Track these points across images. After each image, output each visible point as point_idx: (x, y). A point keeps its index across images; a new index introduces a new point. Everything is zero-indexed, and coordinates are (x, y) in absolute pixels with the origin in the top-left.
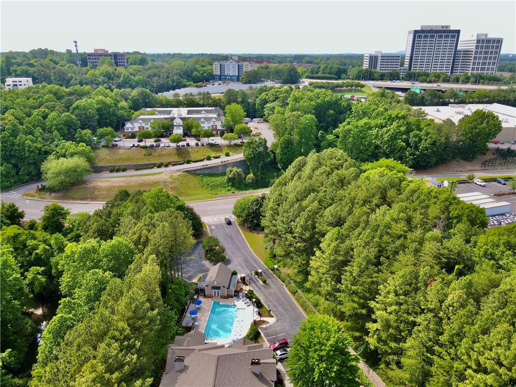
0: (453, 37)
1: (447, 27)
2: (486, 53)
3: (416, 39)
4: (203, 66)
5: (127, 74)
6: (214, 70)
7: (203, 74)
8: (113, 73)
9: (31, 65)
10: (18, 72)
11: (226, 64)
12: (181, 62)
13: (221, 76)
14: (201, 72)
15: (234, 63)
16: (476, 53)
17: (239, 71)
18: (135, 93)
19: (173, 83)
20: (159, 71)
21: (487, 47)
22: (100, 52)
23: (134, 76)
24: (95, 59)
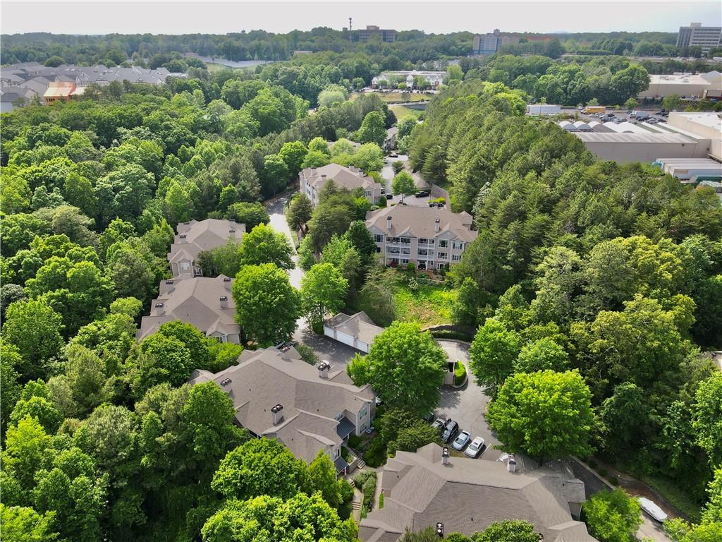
4: (463, 41)
6: (474, 46)
9: (313, 41)
10: (303, 47)
15: (494, 37)
17: (497, 46)
18: (386, 59)
20: (419, 45)
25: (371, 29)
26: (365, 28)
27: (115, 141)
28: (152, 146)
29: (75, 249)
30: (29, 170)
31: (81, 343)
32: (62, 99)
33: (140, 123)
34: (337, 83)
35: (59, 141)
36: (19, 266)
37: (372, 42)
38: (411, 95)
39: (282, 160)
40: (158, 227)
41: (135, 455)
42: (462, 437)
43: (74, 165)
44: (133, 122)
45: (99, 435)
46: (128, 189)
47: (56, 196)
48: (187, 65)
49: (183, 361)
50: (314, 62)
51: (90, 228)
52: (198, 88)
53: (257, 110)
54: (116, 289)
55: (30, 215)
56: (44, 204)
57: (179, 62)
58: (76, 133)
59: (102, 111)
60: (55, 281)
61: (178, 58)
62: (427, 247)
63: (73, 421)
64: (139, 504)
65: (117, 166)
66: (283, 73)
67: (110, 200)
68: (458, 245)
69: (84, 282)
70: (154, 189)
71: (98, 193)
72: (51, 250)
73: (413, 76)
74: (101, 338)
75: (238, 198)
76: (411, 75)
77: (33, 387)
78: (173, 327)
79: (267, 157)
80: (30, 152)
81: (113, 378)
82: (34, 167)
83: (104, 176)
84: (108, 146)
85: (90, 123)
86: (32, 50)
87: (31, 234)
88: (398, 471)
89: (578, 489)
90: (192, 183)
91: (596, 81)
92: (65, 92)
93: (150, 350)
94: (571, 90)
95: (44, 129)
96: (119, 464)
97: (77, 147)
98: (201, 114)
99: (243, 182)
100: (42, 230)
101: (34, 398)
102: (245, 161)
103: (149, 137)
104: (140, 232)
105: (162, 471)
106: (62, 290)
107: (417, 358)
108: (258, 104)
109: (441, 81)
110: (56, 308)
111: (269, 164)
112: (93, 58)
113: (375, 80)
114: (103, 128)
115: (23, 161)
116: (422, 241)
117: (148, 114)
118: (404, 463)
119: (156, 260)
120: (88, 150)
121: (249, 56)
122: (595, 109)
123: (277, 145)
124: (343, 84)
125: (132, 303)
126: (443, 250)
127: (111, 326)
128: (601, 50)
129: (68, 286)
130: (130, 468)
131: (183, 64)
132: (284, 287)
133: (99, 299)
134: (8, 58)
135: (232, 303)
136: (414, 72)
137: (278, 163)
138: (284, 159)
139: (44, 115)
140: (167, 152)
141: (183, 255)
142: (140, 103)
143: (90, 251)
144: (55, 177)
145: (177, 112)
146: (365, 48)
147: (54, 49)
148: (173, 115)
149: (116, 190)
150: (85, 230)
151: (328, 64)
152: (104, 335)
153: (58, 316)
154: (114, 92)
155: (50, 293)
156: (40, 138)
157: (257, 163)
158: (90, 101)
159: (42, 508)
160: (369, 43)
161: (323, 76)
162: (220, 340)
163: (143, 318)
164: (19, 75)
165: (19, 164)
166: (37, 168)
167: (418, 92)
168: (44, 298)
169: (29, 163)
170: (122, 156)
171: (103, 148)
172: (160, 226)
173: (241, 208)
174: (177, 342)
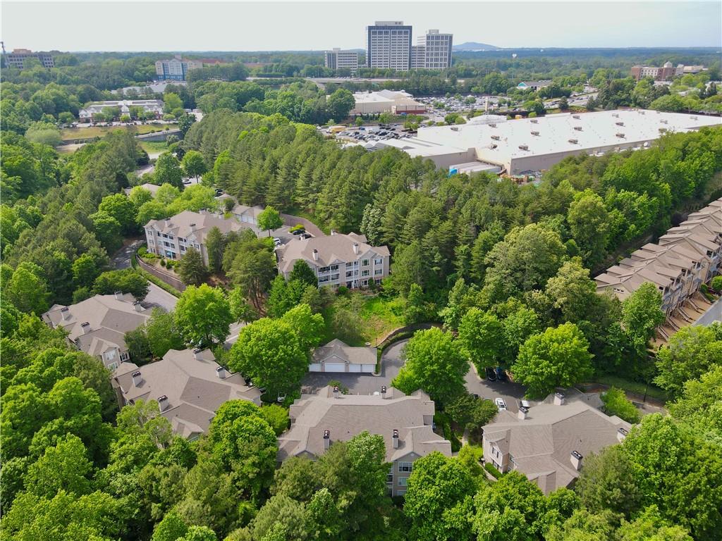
0: (406, 33)
1: (400, 23)
2: (437, 49)
3: (372, 36)
4: (144, 66)
5: (63, 74)
6: (157, 70)
7: (145, 74)
8: (48, 73)
11: (170, 63)
12: (120, 61)
13: (164, 75)
14: (143, 72)
15: (178, 62)
16: (428, 49)
17: (183, 70)
19: (114, 82)
20: (98, 71)
21: (437, 43)
22: (21, 52)
23: (71, 76)
24: (18, 60)
34: (41, 120)
62: (353, 269)
68: (378, 261)
75: (96, 267)
76: (125, 106)
79: (92, 216)
88: (504, 437)
94: (298, 112)
113: (83, 113)
116: (349, 264)
118: (503, 430)
122: (338, 128)
124: (47, 120)
126: (366, 268)
128: (275, 73)
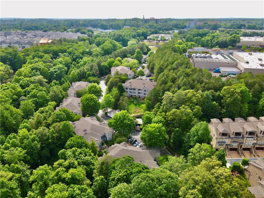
4: (183, 23)
6: (187, 25)
7: (182, 26)
9: (131, 23)
10: (127, 25)
11: (191, 22)
13: (189, 27)
15: (194, 22)
17: (195, 25)
19: (170, 28)
25: (152, 19)
26: (150, 18)
27: (58, 57)
28: (68, 59)
29: (41, 88)
30: (31, 65)
31: (39, 112)
32: (45, 44)
33: (66, 52)
34: (135, 38)
35: (41, 57)
36: (26, 92)
37: (151, 23)
38: (159, 43)
39: (107, 64)
40: (66, 83)
41: (48, 139)
42: (137, 143)
43: (44, 64)
44: (64, 51)
45: (39, 133)
46: (59, 72)
47: (38, 73)
48: (87, 31)
49: (64, 118)
50: (128, 31)
51: (46, 82)
52: (87, 40)
53: (104, 47)
54: (50, 99)
55: (30, 78)
56: (35, 75)
57: (85, 30)
58: (46, 55)
59: (55, 48)
60: (34, 96)
61: (84, 29)
63: (34, 130)
64: (48, 151)
65: (57, 65)
66: (117, 35)
67: (53, 75)
68: (149, 91)
69: (42, 97)
70: (67, 72)
71: (50, 73)
72: (35, 88)
73: (161, 36)
74: (44, 112)
75: (91, 75)
76: (160, 36)
77: (25, 121)
78: (62, 109)
79: (102, 63)
80: (33, 60)
81: (45, 121)
82: (33, 65)
83: (52, 68)
84: (55, 58)
85: (51, 52)
86: (39, 26)
87: (30, 83)
88: (113, 147)
89: (158, 154)
90: (78, 71)
91: (222, 39)
92: (45, 41)
93: (55, 114)
95: (37, 54)
96: (44, 141)
97: (46, 59)
98: (85, 49)
99: (93, 71)
100: (33, 82)
101: (25, 124)
102: (95, 64)
103: (68, 56)
104: (61, 84)
105: (55, 144)
106: (36, 99)
107: (124, 120)
108: (104, 46)
109: (170, 38)
110: (33, 103)
111: (102, 65)
112: (58, 29)
113: (148, 37)
114: (55, 53)
115: (30, 63)
116: (140, 90)
117: (69, 49)
118: (115, 145)
119: (64, 92)
120: (49, 60)
121: (109, 28)
123: (106, 59)
124: (137, 39)
125: (54, 103)
126: (145, 93)
127: (47, 109)
128: (233, 27)
129: (37, 98)
130: (47, 142)
131: (86, 31)
132: (94, 100)
133: (45, 102)
134: (32, 28)
135: (81, 105)
136: (162, 35)
137: (105, 65)
138: (108, 64)
139: (38, 49)
140: (73, 61)
141: (71, 92)
142: (67, 45)
143: (44, 89)
144: (38, 68)
145: (77, 48)
146: (148, 26)
147: (46, 25)
148: (76, 50)
149: (55, 72)
150: (44, 83)
151: (132, 32)
152: (45, 111)
153: (34, 105)
154: (60, 41)
155: (32, 99)
156: (36, 56)
157: (99, 65)
158: (53, 45)
159: (24, 148)
160: (149, 24)
161: (130, 36)
162: (76, 114)
163: (57, 107)
164: (33, 35)
165: (29, 64)
166: (34, 65)
167: (162, 42)
168: (31, 100)
169: (32, 63)
170: (59, 62)
171: (54, 59)
172: (67, 83)
173: (91, 78)
174: (63, 113)
